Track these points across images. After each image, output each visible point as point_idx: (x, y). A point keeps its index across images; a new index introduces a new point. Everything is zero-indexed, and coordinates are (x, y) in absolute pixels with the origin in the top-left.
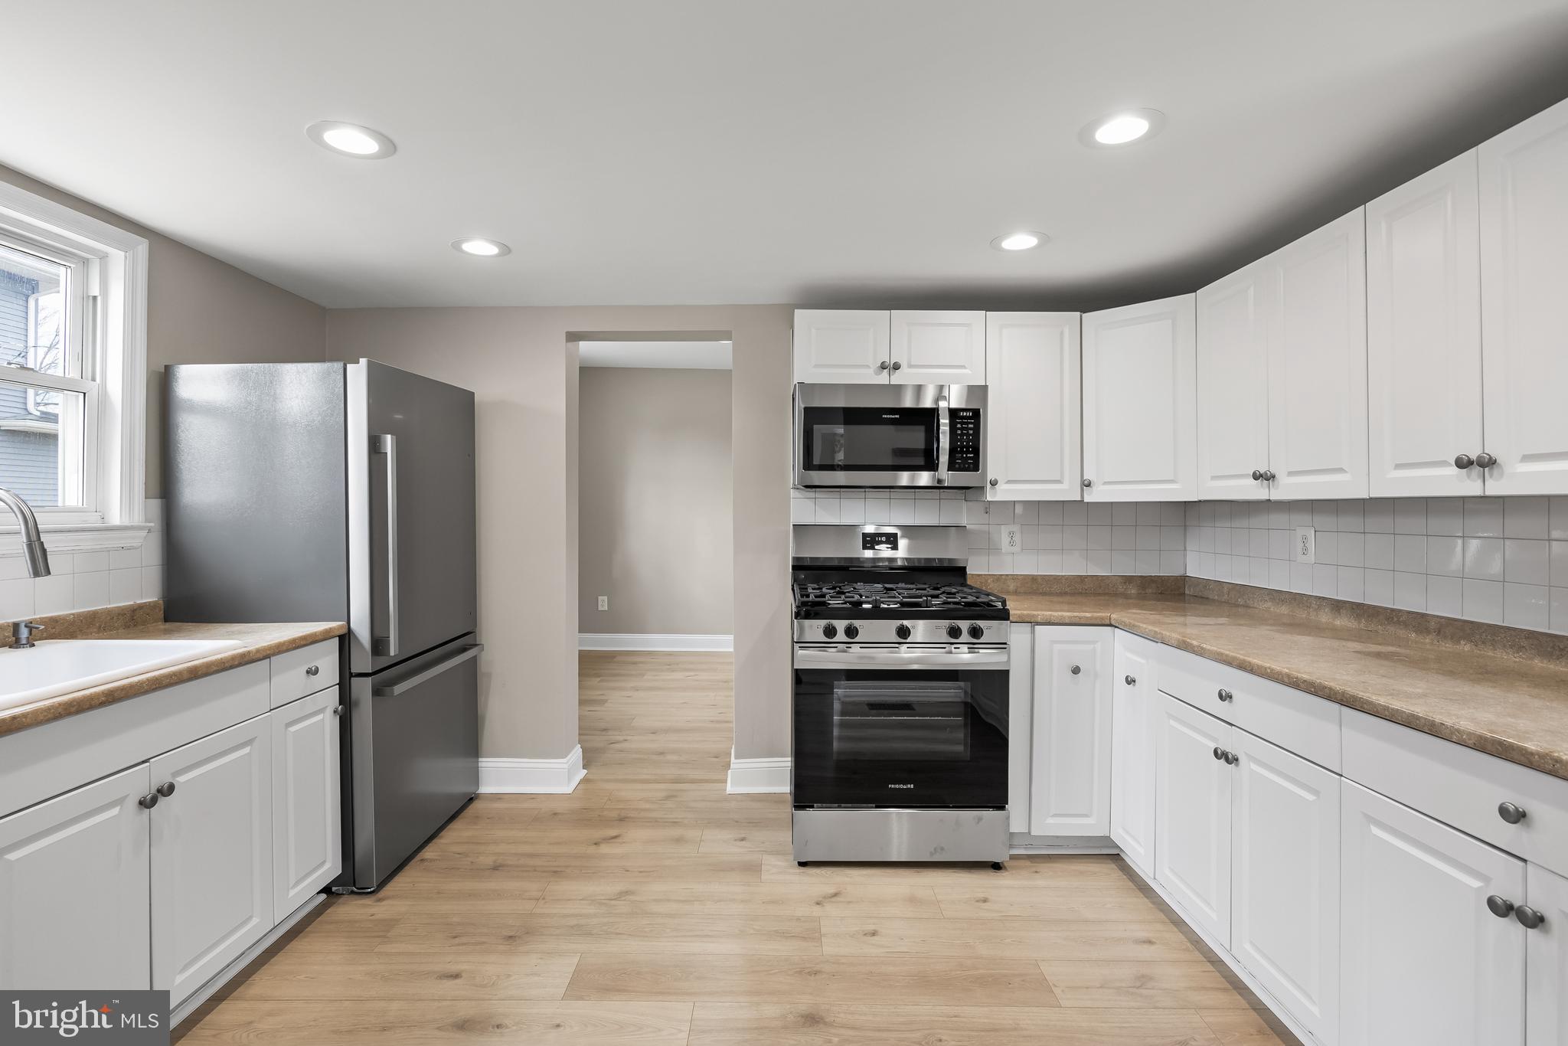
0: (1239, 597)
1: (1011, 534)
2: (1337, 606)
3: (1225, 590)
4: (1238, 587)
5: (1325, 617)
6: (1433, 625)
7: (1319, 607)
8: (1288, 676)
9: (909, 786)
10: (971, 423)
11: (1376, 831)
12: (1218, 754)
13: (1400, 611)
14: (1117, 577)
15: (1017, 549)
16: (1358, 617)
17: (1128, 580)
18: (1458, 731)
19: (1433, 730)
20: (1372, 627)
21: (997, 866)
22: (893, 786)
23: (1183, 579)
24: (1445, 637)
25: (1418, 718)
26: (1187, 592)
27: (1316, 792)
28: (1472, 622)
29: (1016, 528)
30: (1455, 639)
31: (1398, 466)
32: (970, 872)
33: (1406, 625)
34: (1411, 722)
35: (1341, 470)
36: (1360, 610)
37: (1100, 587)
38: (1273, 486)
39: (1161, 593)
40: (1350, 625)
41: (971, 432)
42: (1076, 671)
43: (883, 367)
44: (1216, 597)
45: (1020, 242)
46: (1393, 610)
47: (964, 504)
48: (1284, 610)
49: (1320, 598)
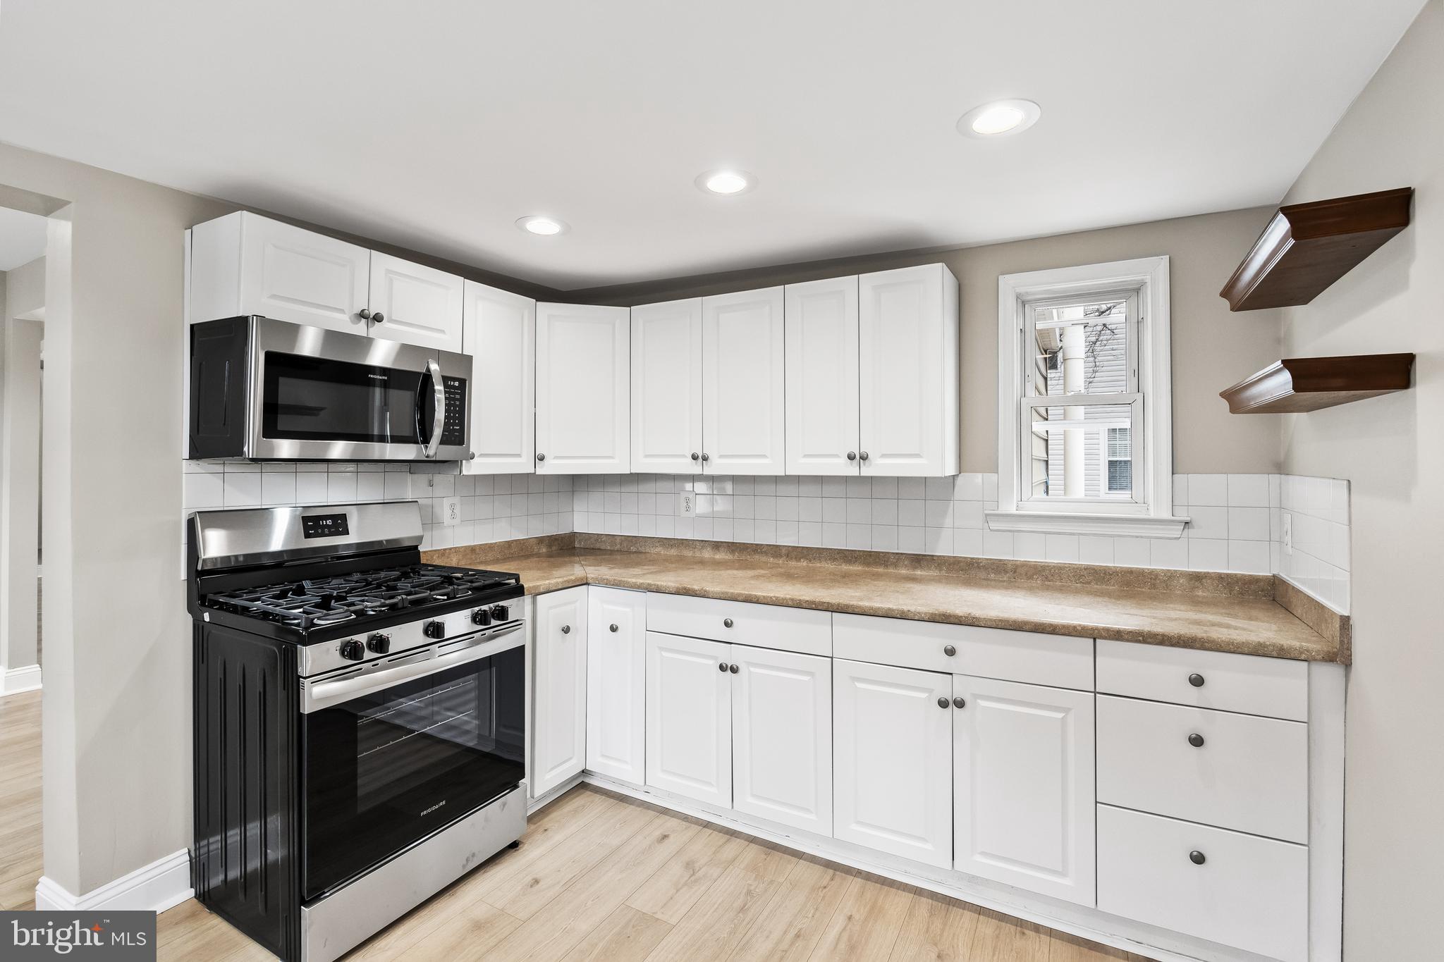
0: (632, 546)
1: (452, 506)
2: (717, 546)
3: (618, 540)
4: (630, 539)
5: (707, 554)
6: (784, 551)
7: (703, 547)
8: (792, 600)
9: (441, 804)
10: (458, 394)
11: (859, 685)
12: (722, 668)
13: (762, 545)
14: (533, 540)
15: (457, 521)
16: (733, 552)
17: (541, 540)
18: (919, 613)
19: (903, 616)
20: (743, 558)
21: (514, 846)
22: (425, 812)
23: (573, 536)
24: (792, 558)
25: (893, 610)
26: (577, 545)
27: (811, 674)
28: (807, 548)
29: (456, 500)
30: (798, 559)
31: (806, 456)
32: (496, 864)
33: (766, 553)
34: (888, 615)
35: (764, 456)
36: (733, 547)
37: (522, 550)
38: (707, 465)
39: (561, 549)
40: (727, 557)
41: (458, 403)
42: (566, 630)
43: (362, 315)
44: (609, 548)
45: (543, 226)
46: (757, 545)
47: (409, 477)
48: (673, 552)
49: (702, 541)
